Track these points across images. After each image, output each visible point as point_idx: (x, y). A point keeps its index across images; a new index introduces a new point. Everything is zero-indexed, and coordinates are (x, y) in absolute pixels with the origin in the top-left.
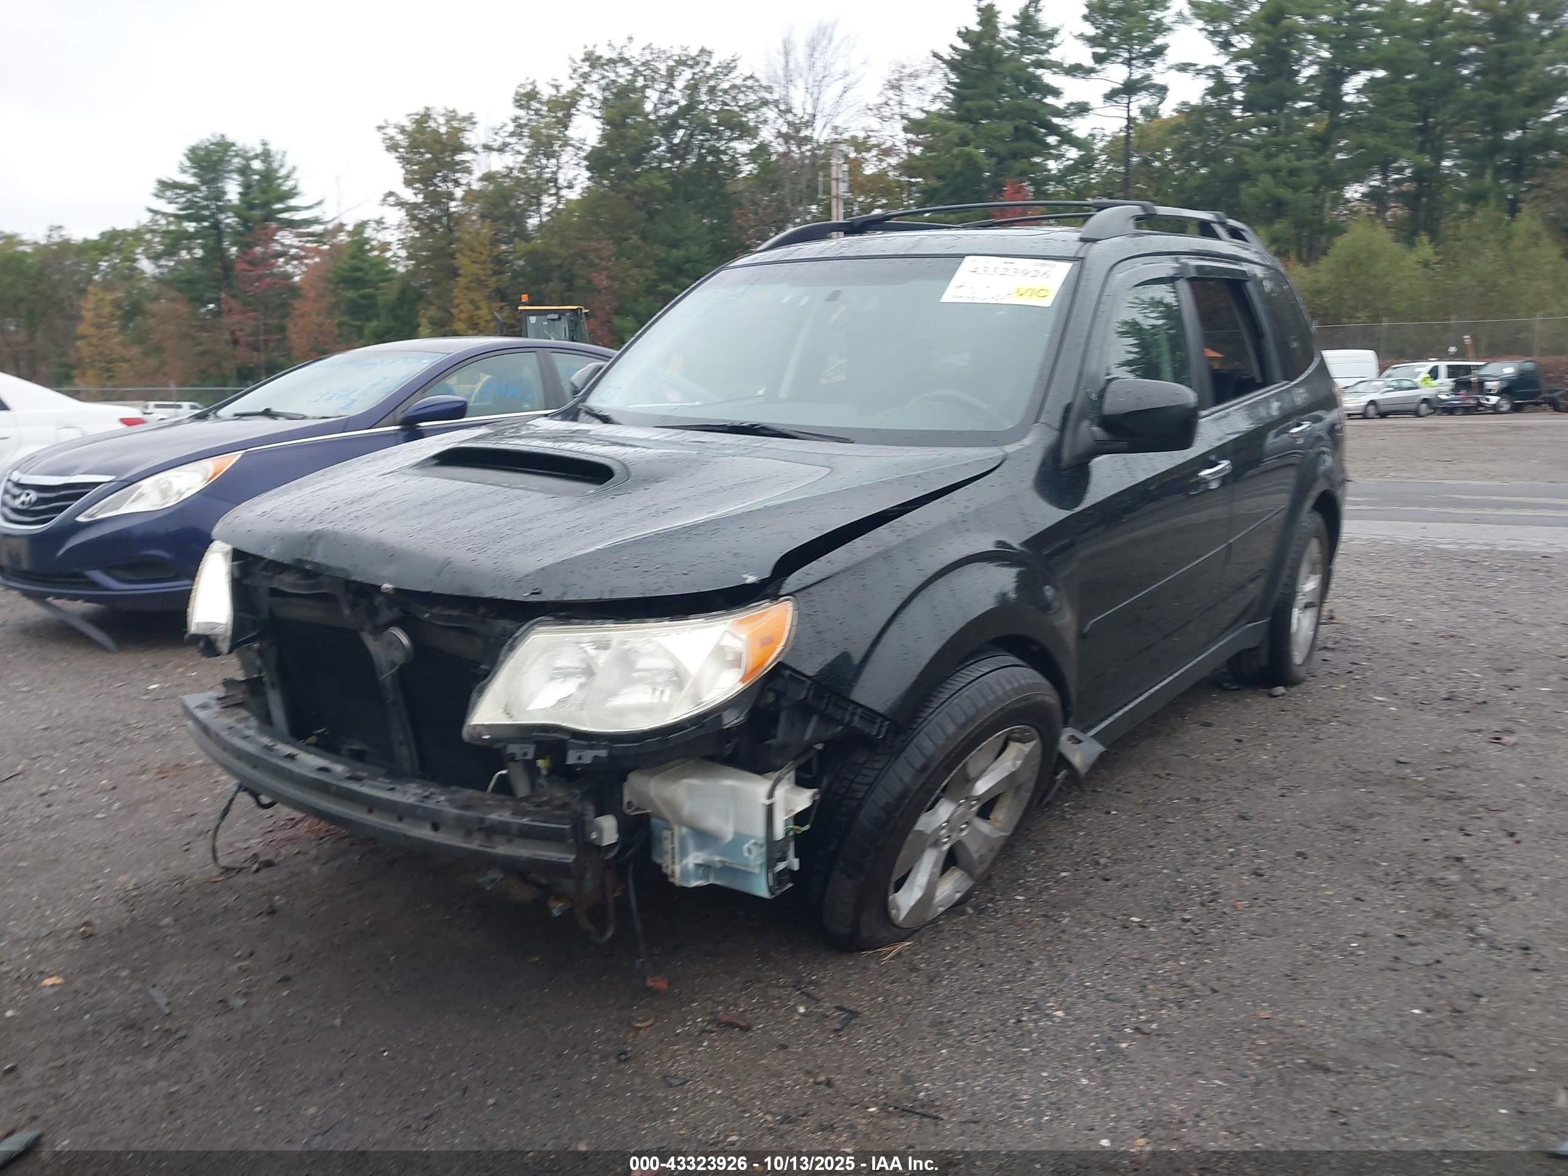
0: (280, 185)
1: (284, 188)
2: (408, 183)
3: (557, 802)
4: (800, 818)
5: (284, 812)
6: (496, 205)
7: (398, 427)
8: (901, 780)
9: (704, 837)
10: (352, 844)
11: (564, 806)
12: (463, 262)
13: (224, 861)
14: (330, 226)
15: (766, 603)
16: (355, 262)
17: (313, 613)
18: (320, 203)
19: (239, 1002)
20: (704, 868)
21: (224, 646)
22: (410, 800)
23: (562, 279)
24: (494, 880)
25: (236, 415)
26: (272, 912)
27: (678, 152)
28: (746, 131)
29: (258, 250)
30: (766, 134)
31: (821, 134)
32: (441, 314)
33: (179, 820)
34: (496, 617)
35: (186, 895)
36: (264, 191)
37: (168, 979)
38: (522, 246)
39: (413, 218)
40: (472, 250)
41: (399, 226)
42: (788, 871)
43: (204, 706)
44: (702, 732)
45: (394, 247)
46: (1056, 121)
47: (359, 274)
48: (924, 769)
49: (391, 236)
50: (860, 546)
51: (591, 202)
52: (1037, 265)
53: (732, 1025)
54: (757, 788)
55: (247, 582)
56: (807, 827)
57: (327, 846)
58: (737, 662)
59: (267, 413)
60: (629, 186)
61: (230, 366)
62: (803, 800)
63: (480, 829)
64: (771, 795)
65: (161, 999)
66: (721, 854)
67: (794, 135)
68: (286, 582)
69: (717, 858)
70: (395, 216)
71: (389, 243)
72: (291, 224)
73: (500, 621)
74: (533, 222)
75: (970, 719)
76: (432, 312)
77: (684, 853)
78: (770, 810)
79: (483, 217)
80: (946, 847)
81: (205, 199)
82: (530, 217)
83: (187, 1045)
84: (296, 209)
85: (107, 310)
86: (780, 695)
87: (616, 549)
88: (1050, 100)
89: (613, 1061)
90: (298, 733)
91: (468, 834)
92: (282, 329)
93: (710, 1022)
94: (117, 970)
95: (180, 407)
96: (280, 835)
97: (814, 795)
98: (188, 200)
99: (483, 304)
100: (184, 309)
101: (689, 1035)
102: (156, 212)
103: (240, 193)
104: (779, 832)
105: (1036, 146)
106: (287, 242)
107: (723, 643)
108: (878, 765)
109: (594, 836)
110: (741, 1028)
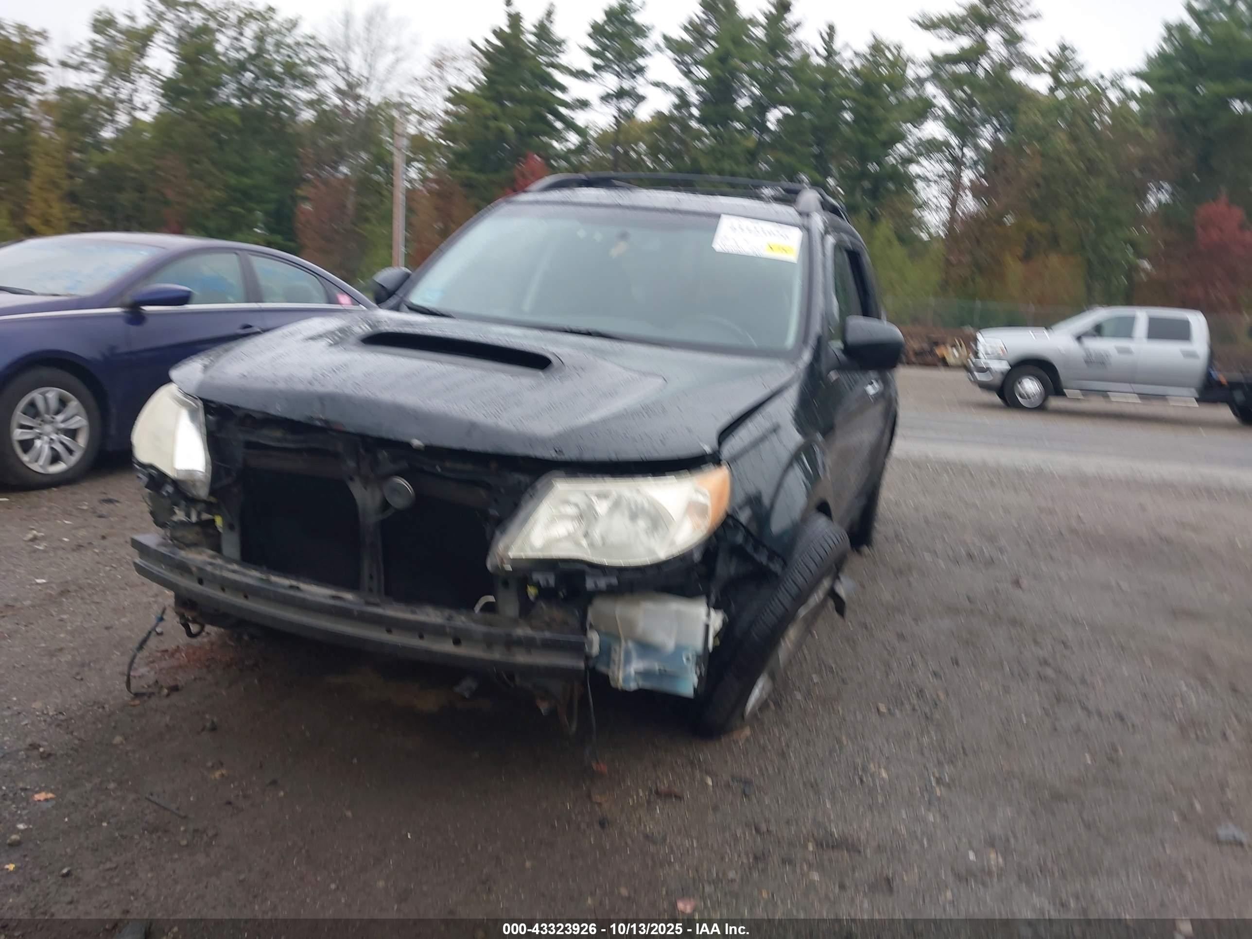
6: (70, 117)
7: (124, 310)
9: (646, 648)
12: (37, 163)
15: (712, 468)
20: (645, 674)
21: (202, 492)
23: (135, 189)
26: (213, 728)
27: (245, 92)
28: (308, 82)
30: (324, 86)
31: (373, 95)
40: (47, 153)
46: (563, 110)
51: (162, 124)
56: (719, 642)
58: (704, 512)
60: (201, 117)
62: (719, 620)
63: (503, 642)
66: (660, 663)
67: (350, 92)
69: (657, 666)
74: (107, 134)
77: (628, 661)
78: (707, 627)
79: (56, 125)
82: (103, 130)
88: (558, 94)
89: (597, 828)
91: (491, 647)
93: (650, 795)
97: (724, 618)
99: (56, 205)
104: (710, 645)
105: (548, 129)
107: (693, 498)
110: (677, 798)
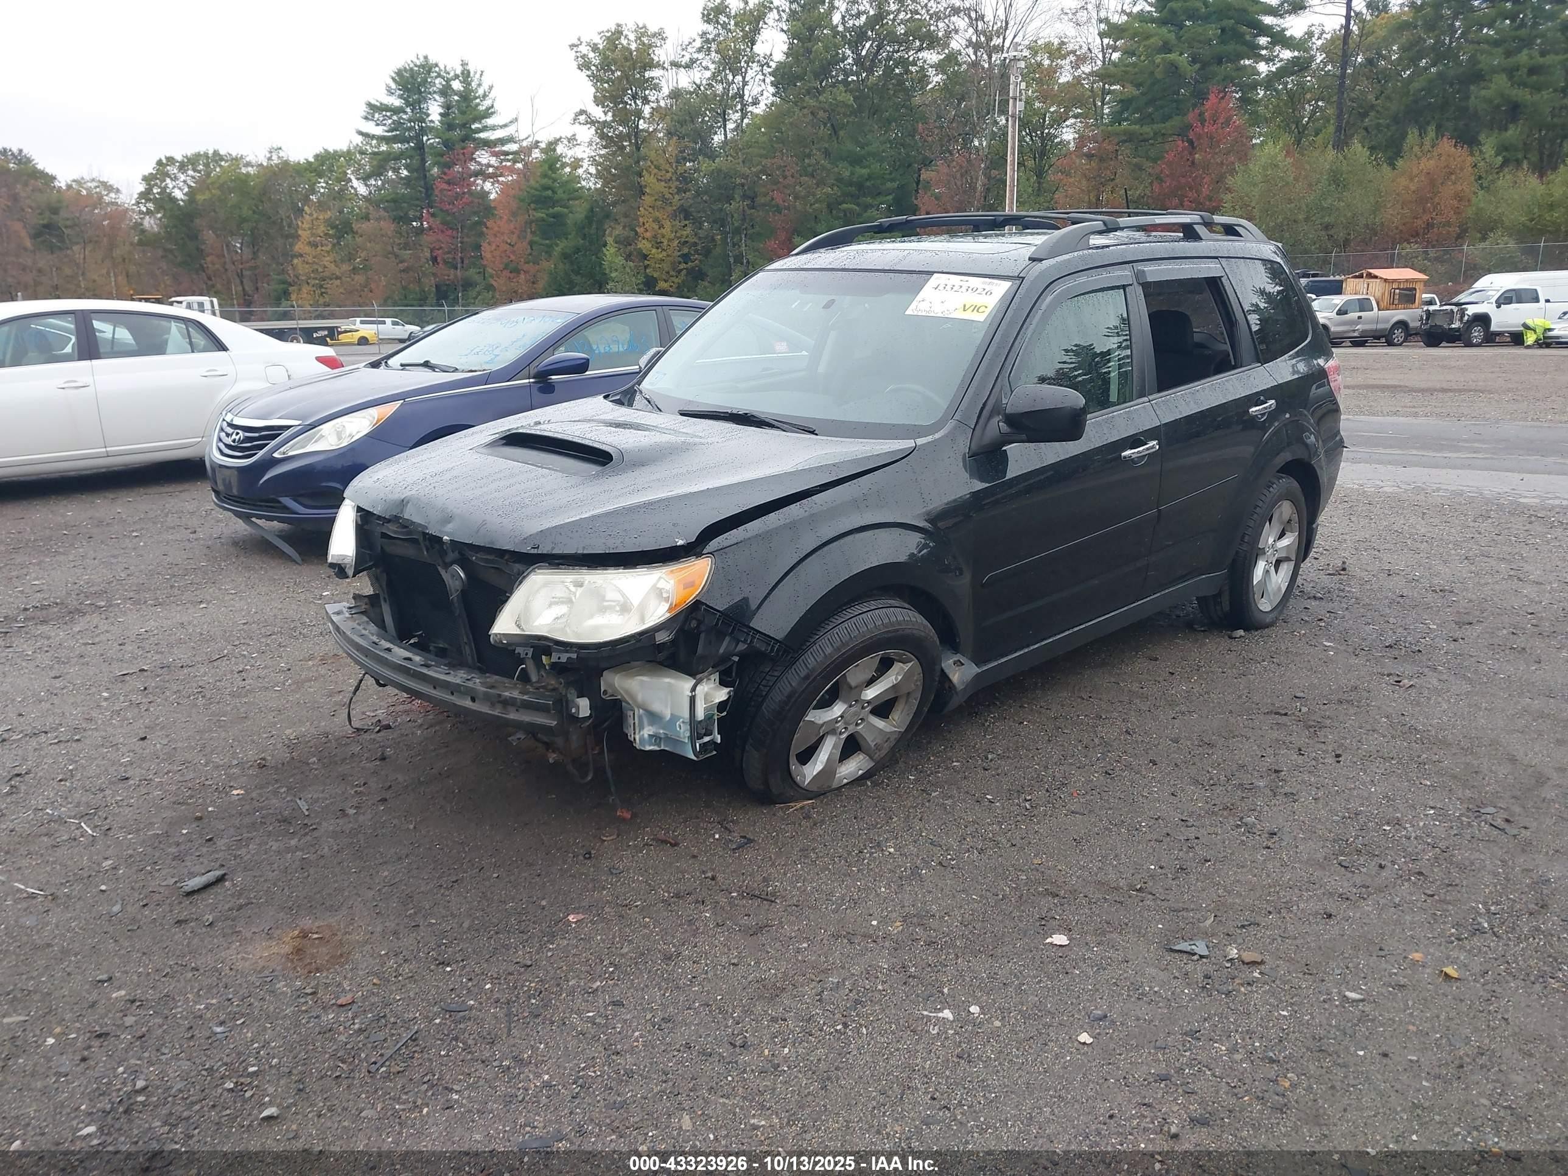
0: (478, 104)
1: (481, 108)
2: (598, 101)
3: (550, 687)
4: (721, 706)
5: (390, 690)
6: (682, 123)
7: (532, 380)
8: (791, 685)
9: (654, 717)
10: (448, 717)
11: (554, 690)
12: (648, 179)
13: (356, 723)
14: (525, 144)
15: (693, 558)
16: (545, 181)
17: (409, 551)
18: (515, 120)
19: (352, 811)
20: (655, 738)
21: (350, 572)
22: (458, 681)
23: (744, 197)
24: (519, 739)
25: (402, 365)
26: (383, 758)
27: (865, 64)
28: (935, 41)
29: (458, 168)
30: (956, 44)
32: (627, 233)
33: (331, 694)
34: (514, 562)
35: (329, 744)
36: (463, 113)
37: (310, 796)
38: (706, 165)
39: (603, 136)
40: (658, 168)
41: (590, 144)
42: (713, 742)
43: (338, 613)
44: (639, 645)
45: (585, 164)
46: (1268, 20)
47: (549, 193)
48: (807, 677)
49: (583, 152)
50: (773, 519)
51: (773, 118)
52: (984, 283)
53: (665, 842)
54: (685, 684)
55: (366, 527)
56: (725, 713)
57: (431, 717)
58: (667, 599)
59: (426, 365)
60: (812, 102)
61: (429, 283)
62: (722, 695)
63: (499, 702)
64: (693, 689)
65: (304, 806)
66: (663, 729)
67: (984, 44)
68: (391, 529)
69: (662, 731)
70: (586, 134)
71: (582, 159)
72: (487, 144)
73: (517, 565)
74: (718, 138)
75: (844, 645)
76: (618, 230)
77: (642, 728)
78: (693, 700)
79: (669, 134)
80: (844, 736)
81: (410, 121)
82: (716, 133)
83: (316, 834)
84: (493, 128)
85: (322, 229)
86: (700, 623)
87: (593, 518)
89: (581, 858)
90: (402, 636)
91: (493, 705)
92: (478, 247)
93: (653, 839)
94: (278, 788)
95: (384, 322)
96: (401, 708)
97: (729, 693)
98: (394, 122)
99: (667, 224)
100: (389, 227)
101: (635, 846)
102: (365, 135)
103: (441, 114)
104: (700, 715)
105: (1245, 48)
106: (484, 161)
107: (658, 586)
108: (776, 674)
109: (573, 710)
110: (671, 844)
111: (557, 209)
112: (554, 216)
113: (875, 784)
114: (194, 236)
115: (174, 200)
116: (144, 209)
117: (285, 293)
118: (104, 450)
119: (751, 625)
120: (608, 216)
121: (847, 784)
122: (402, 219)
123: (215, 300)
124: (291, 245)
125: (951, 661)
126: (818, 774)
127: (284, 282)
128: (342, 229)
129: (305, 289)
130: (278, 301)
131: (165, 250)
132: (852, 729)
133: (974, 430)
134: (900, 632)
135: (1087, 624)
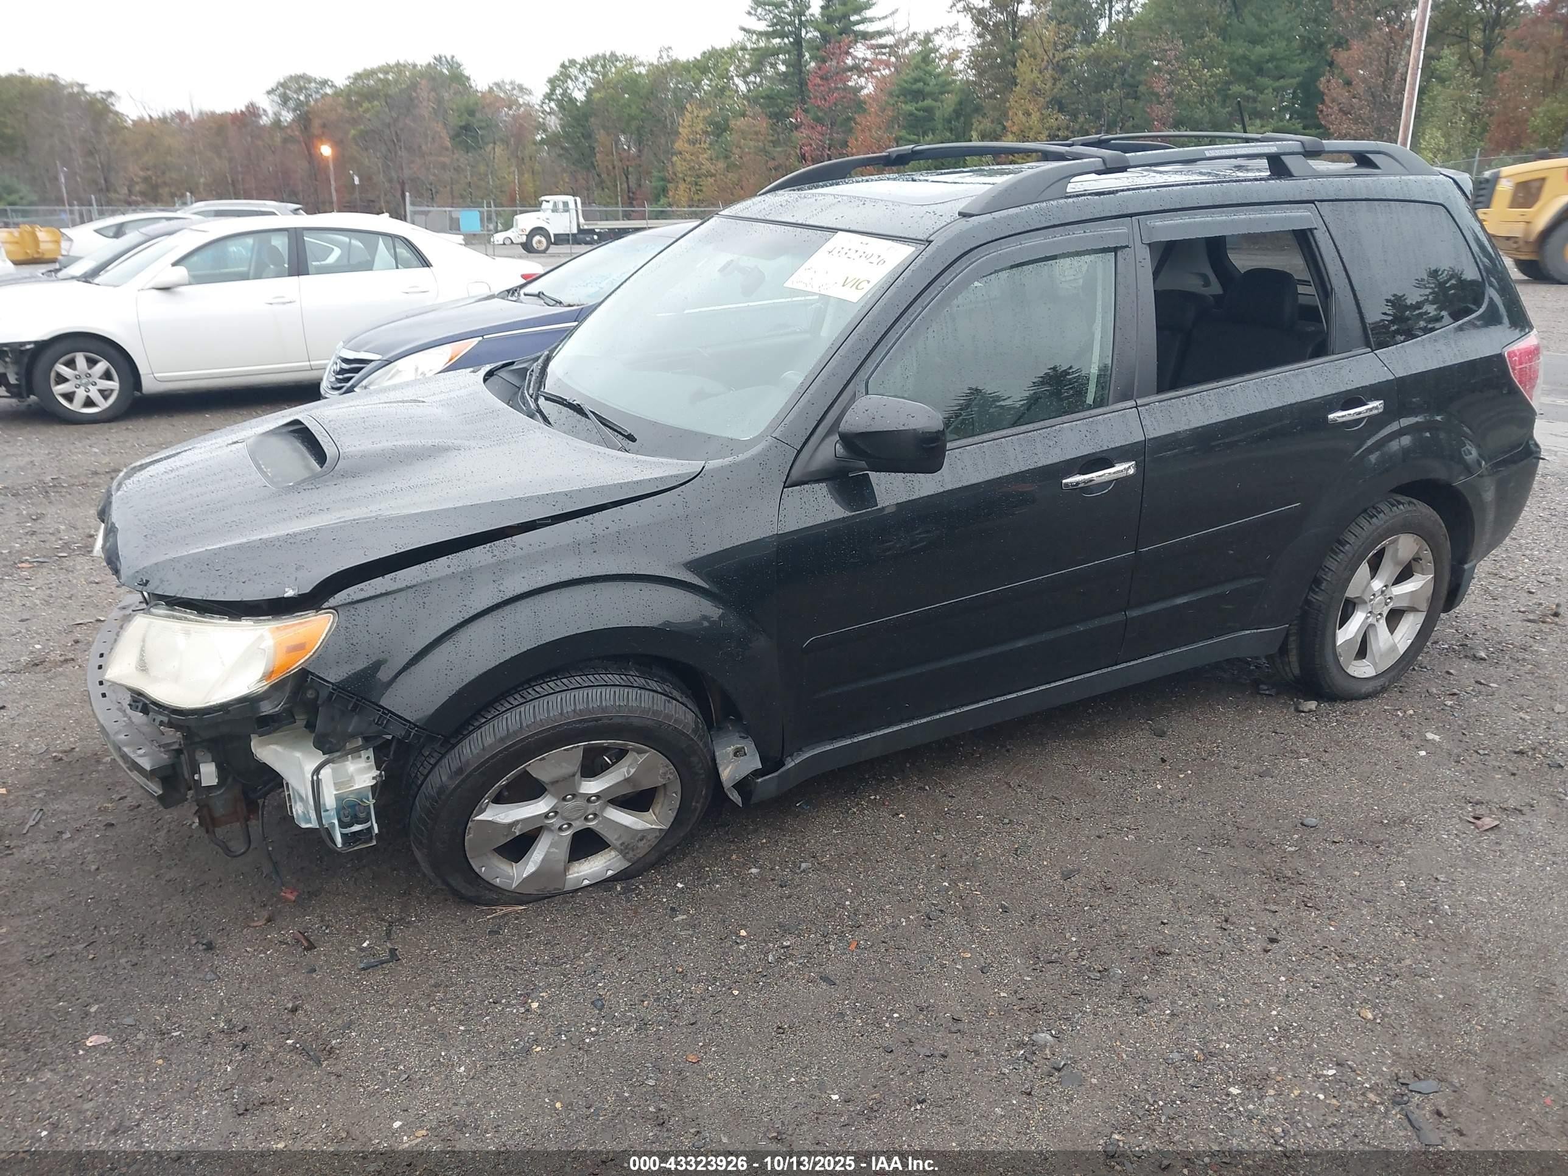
12: (1022, 69)
14: (902, 36)
16: (917, 74)
29: (833, 63)
32: (994, 126)
36: (844, 4)
39: (979, 24)
40: (1033, 57)
42: (369, 831)
45: (964, 55)
47: (921, 85)
49: (962, 43)
53: (301, 943)
54: (307, 764)
59: (539, 296)
64: (316, 772)
70: (964, 23)
71: (961, 50)
72: (865, 36)
74: (1102, 22)
76: (985, 125)
78: (317, 785)
80: (569, 833)
81: (790, 15)
82: (1100, 16)
84: (872, 20)
85: (701, 127)
98: (775, 17)
99: (1037, 117)
100: (763, 124)
102: (747, 31)
103: (822, 7)
104: (329, 803)
106: (861, 55)
110: (306, 947)
111: (929, 102)
112: (925, 110)
113: (626, 890)
114: (588, 136)
115: (572, 101)
116: (548, 110)
117: (663, 191)
118: (308, 363)
119: (381, 703)
120: (978, 109)
121: (590, 886)
122: (778, 117)
123: (578, 199)
124: (673, 142)
125: (731, 749)
126: (529, 876)
127: (663, 179)
128: (720, 128)
129: (682, 186)
130: (657, 199)
131: (563, 148)
132: (579, 825)
133: (799, 452)
134: (605, 721)
135: (1020, 694)
